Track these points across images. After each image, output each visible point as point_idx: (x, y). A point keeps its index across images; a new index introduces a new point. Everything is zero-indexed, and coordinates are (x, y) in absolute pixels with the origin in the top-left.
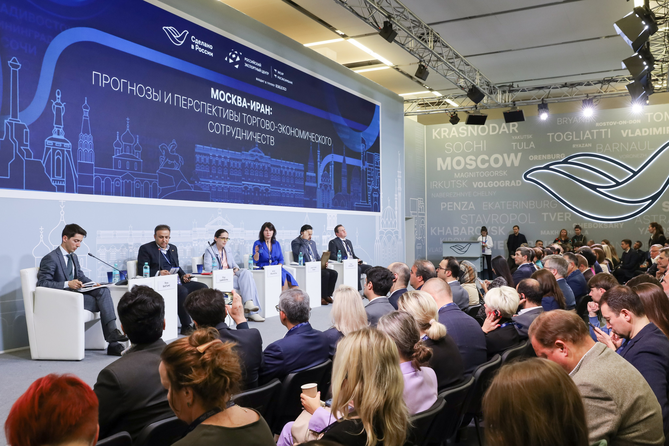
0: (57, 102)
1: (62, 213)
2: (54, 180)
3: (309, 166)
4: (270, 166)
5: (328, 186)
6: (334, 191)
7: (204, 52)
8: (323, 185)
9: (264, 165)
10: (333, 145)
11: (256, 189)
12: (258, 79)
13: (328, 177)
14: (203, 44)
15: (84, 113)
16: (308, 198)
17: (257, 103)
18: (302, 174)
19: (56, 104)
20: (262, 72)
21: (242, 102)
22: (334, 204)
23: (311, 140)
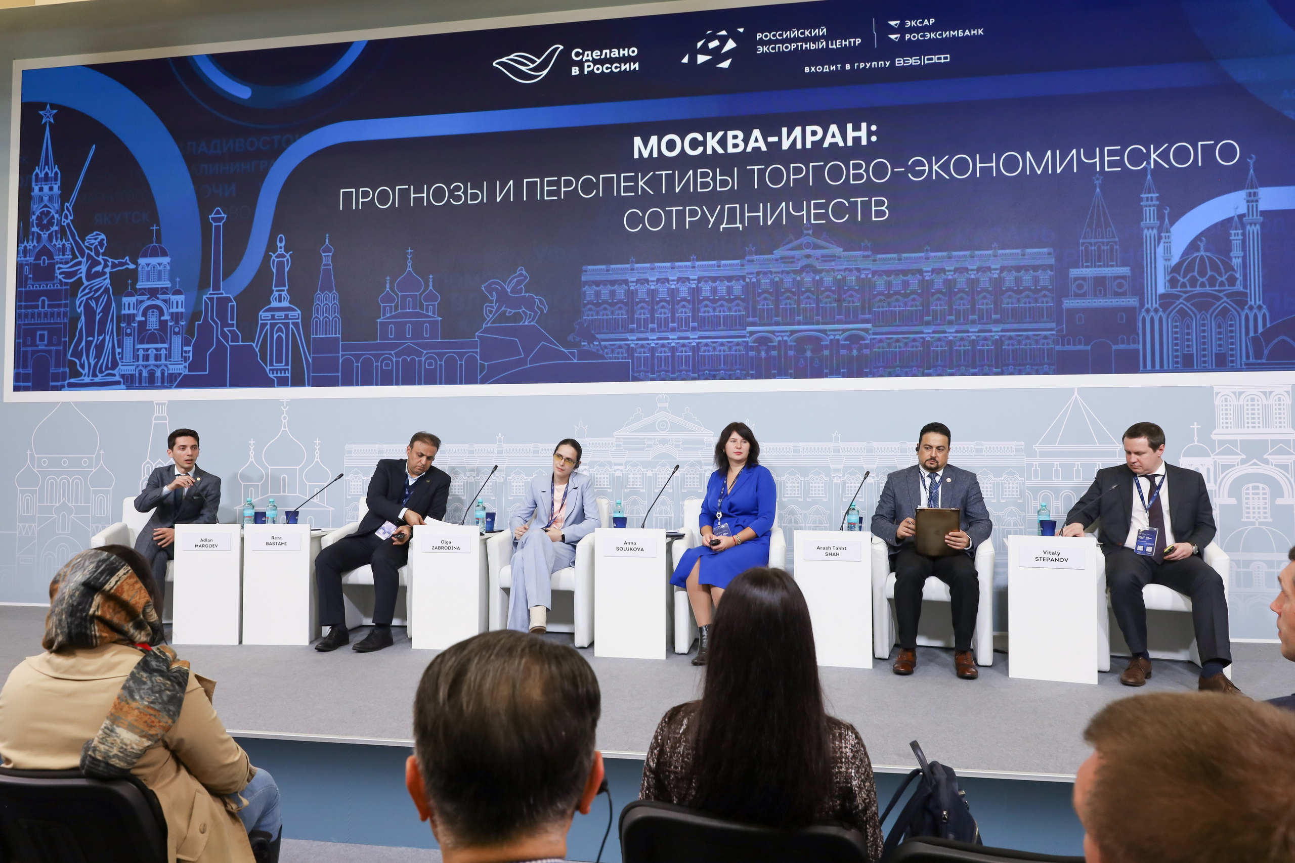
0: (279, 254)
1: (285, 418)
2: (273, 370)
3: (1086, 248)
4: (870, 276)
5: (1219, 299)
6: (1269, 309)
7: (610, 70)
8: (1185, 296)
9: (839, 277)
10: (1251, 162)
11: (802, 342)
12: (813, 69)
13: (1215, 267)
14: (606, 53)
15: (324, 258)
16: (1080, 344)
17: (809, 129)
18: (1045, 278)
19: (277, 257)
20: (832, 45)
21: (746, 141)
22: (1266, 352)
23: (1098, 170)
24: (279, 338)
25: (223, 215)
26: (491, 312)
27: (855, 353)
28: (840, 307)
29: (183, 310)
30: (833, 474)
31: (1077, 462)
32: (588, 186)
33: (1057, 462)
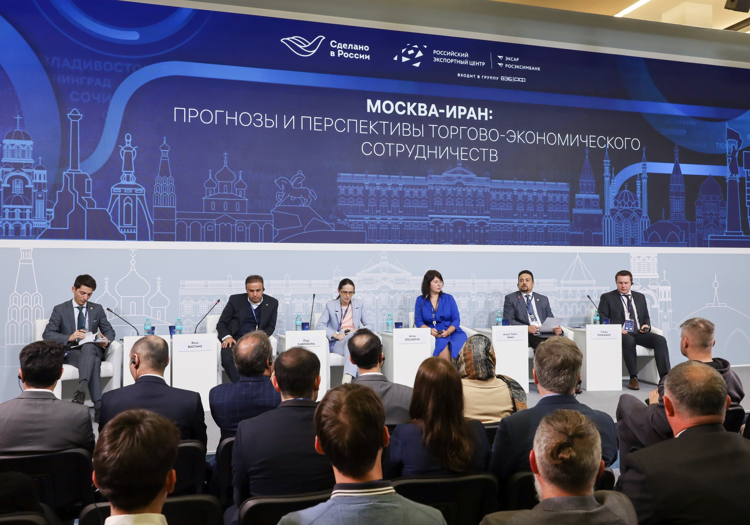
0: (127, 147)
1: (133, 262)
2: (123, 229)
3: (582, 184)
4: (489, 191)
5: (632, 212)
6: (650, 218)
7: (353, 57)
8: (620, 210)
9: (475, 190)
10: (644, 149)
11: (458, 224)
12: (462, 75)
13: (631, 198)
14: (351, 46)
15: (162, 154)
16: (580, 231)
17: (460, 108)
18: (566, 197)
19: (125, 149)
20: (471, 63)
21: (428, 110)
22: (649, 238)
23: (587, 146)
24: (128, 206)
25: (79, 115)
26: (281, 197)
27: (482, 231)
28: (475, 206)
29: (46, 181)
30: (472, 297)
31: (578, 289)
32: (341, 125)
33: (570, 289)
